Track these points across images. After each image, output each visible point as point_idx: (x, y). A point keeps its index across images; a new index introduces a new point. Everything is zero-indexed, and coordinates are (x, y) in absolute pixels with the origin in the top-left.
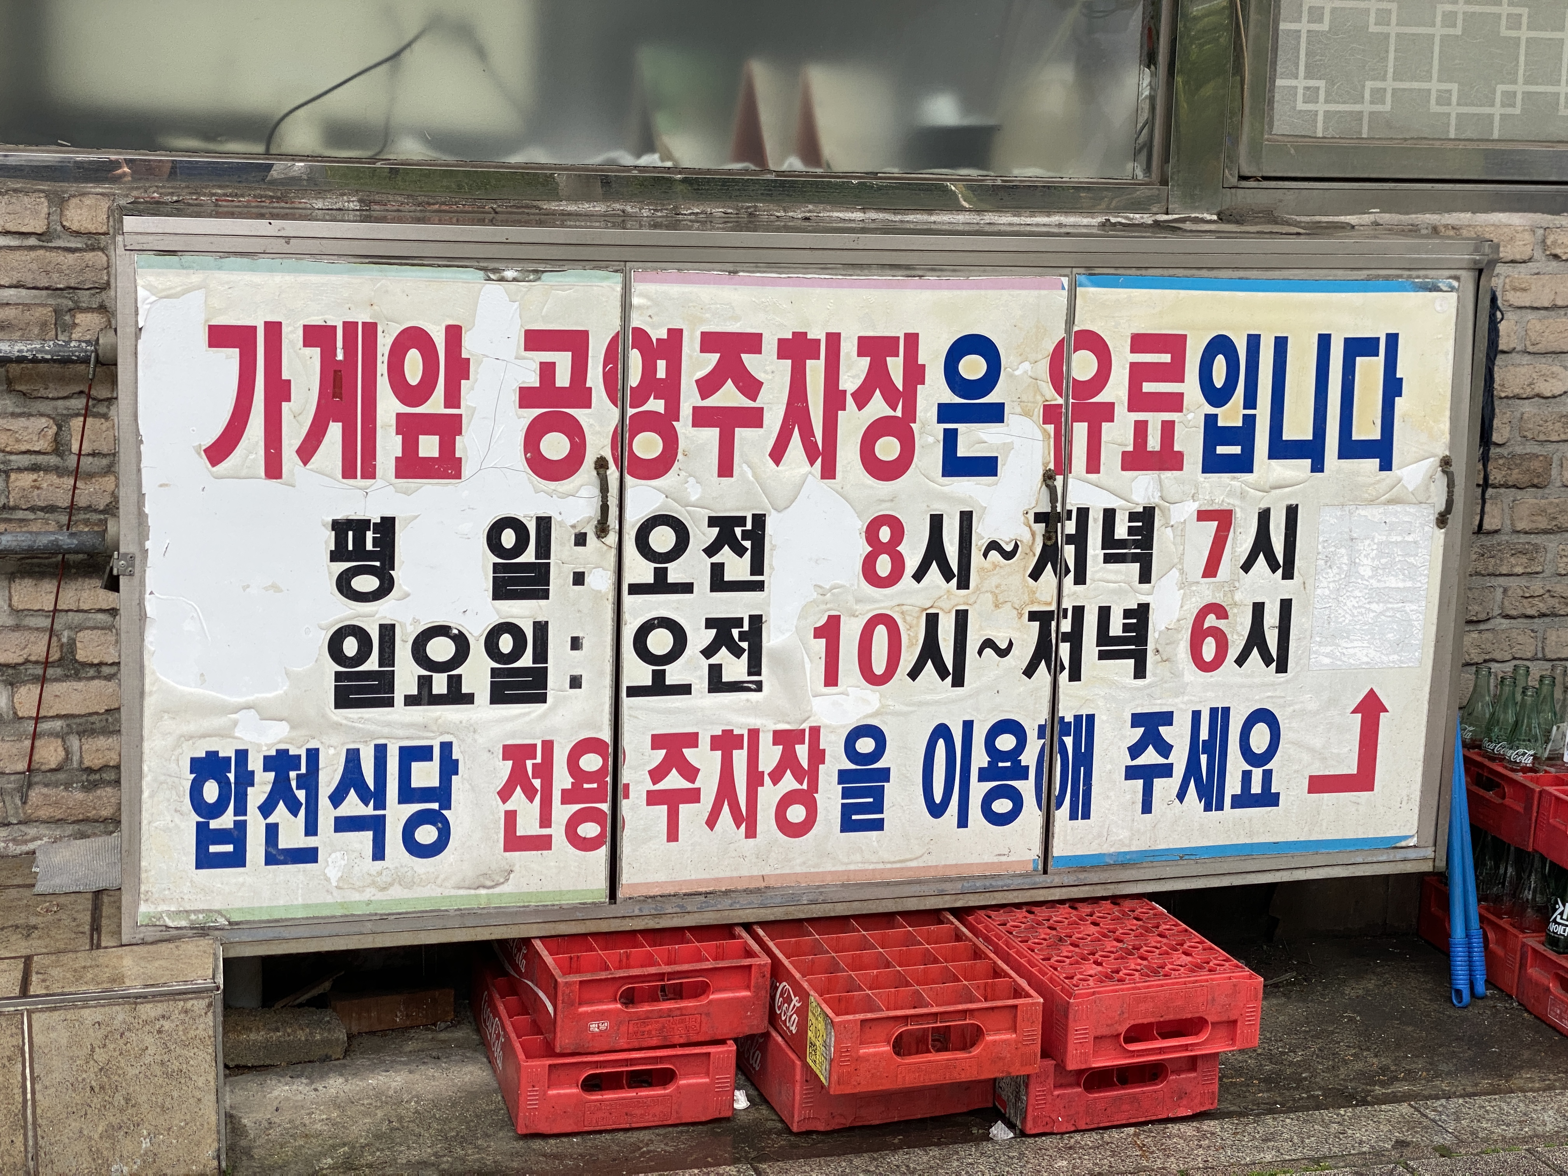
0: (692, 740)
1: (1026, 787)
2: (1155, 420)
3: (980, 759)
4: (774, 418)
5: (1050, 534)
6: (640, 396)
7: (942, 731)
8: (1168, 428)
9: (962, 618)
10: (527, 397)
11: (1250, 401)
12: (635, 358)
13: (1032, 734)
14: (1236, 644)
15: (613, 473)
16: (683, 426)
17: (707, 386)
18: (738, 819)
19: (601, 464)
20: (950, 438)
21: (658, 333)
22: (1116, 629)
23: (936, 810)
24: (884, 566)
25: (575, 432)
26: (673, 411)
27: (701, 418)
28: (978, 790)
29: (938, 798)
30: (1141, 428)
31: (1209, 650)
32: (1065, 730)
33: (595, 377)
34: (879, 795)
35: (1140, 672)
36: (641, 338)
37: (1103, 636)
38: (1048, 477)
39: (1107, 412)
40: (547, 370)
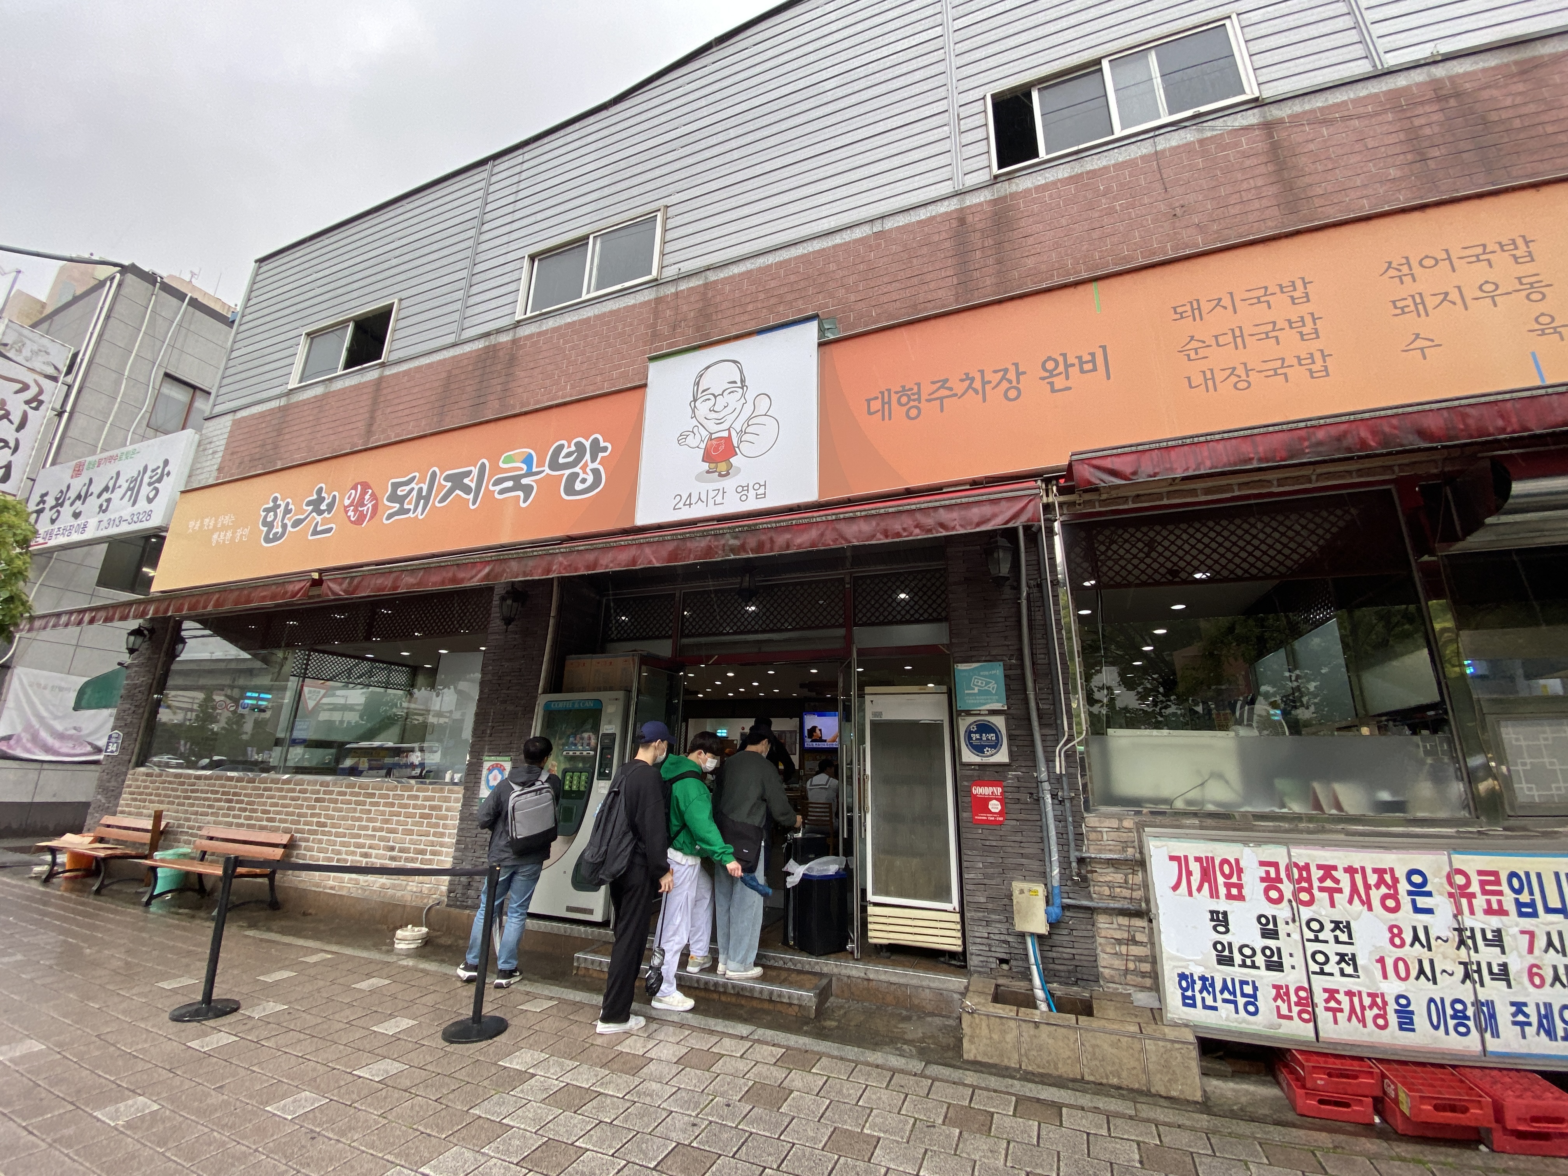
0: (1337, 992)
1: (1471, 1024)
2: (1494, 899)
3: (1449, 1012)
4: (1347, 890)
5: (1460, 935)
6: (1299, 881)
7: (1432, 1000)
8: (1500, 902)
9: (1432, 962)
10: (1263, 880)
11: (1531, 893)
12: (1295, 870)
13: (1469, 1005)
14: (1549, 979)
15: (1294, 904)
16: (1315, 891)
17: (1322, 880)
18: (1359, 1021)
19: (1290, 901)
20: (1414, 902)
21: (1301, 864)
22: (1496, 970)
23: (1436, 1028)
24: (1397, 941)
25: (1279, 890)
26: (1311, 886)
27: (1321, 889)
28: (1451, 1023)
29: (1435, 1023)
30: (1489, 902)
31: (1537, 981)
32: (1482, 1004)
33: (1283, 875)
34: (1411, 1019)
35: (1509, 986)
36: (1296, 865)
37: (1491, 972)
38: (1455, 916)
39: (1473, 895)
40: (1268, 873)
